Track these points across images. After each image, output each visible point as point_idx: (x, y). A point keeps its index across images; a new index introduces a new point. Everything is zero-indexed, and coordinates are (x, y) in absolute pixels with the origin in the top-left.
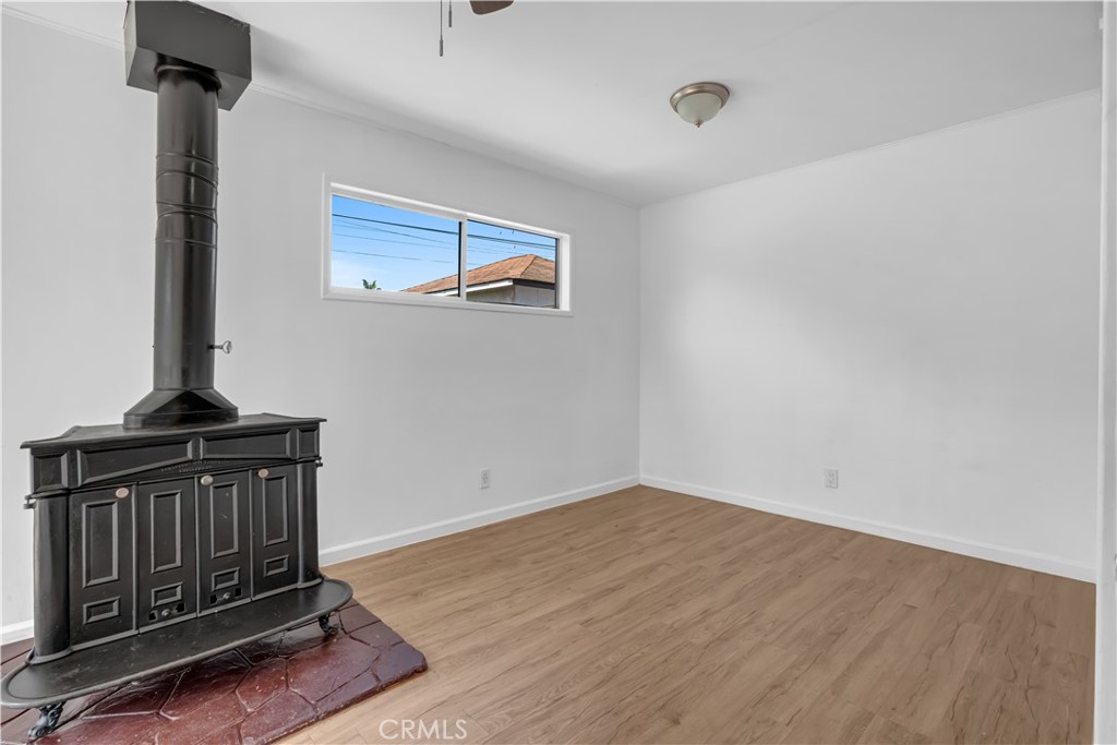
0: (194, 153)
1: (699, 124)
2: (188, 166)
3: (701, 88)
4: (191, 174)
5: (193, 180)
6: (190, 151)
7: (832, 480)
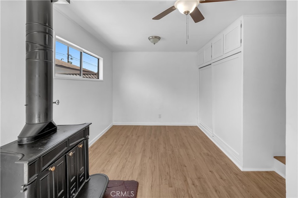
0: (47, 25)
1: (154, 44)
2: (45, 29)
3: (156, 37)
4: (47, 33)
5: (47, 36)
6: (45, 24)
7: (160, 117)
